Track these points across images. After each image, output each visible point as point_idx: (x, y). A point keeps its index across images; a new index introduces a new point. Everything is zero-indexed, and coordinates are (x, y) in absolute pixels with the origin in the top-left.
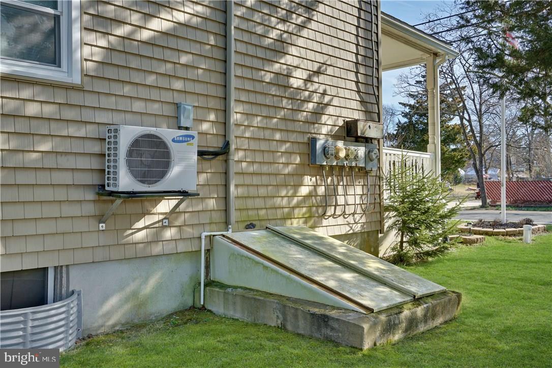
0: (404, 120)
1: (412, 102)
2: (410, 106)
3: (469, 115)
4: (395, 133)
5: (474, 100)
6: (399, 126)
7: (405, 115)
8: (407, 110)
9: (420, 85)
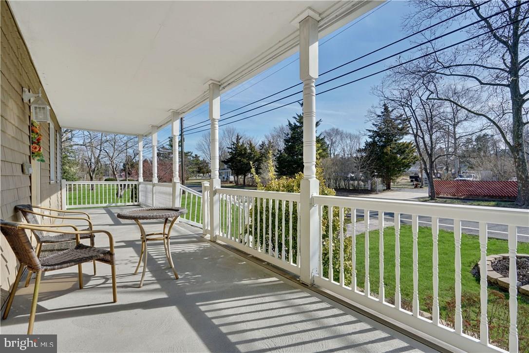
0: (370, 140)
1: (375, 129)
2: (373, 131)
3: (423, 134)
4: (364, 148)
5: (427, 123)
6: (366, 144)
7: (370, 137)
8: (371, 134)
9: (380, 118)
